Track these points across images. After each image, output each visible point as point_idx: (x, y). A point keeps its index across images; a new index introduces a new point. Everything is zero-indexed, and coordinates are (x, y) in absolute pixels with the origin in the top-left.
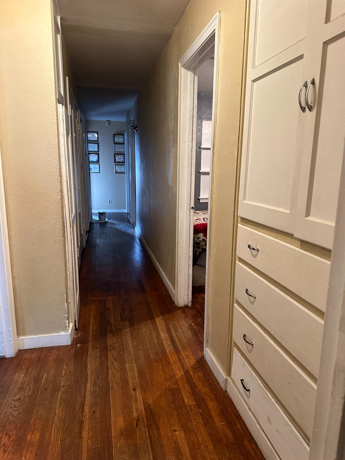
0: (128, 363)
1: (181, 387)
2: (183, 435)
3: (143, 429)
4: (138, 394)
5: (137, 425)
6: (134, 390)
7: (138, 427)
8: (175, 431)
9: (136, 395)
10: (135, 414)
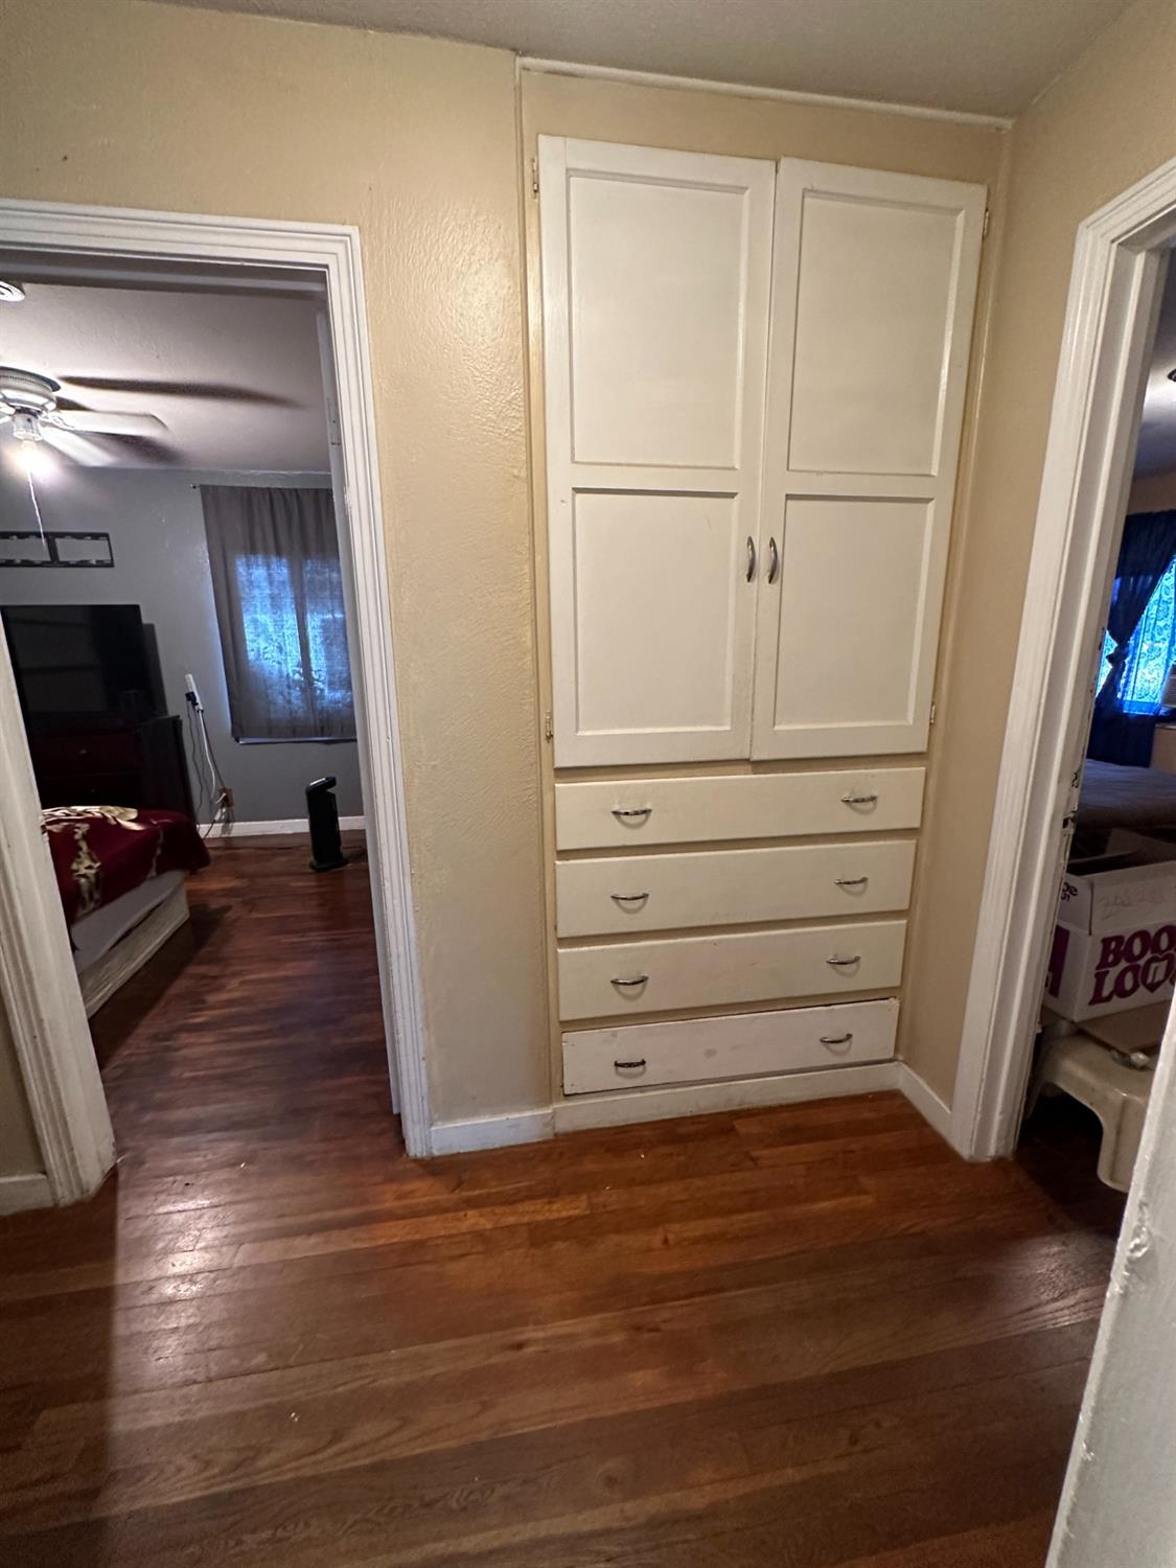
0: (375, 1381)
1: (526, 1219)
2: (676, 1227)
3: (666, 1315)
4: (541, 1334)
5: (656, 1330)
6: (520, 1346)
7: (662, 1326)
8: (666, 1241)
9: (544, 1339)
10: (617, 1338)
